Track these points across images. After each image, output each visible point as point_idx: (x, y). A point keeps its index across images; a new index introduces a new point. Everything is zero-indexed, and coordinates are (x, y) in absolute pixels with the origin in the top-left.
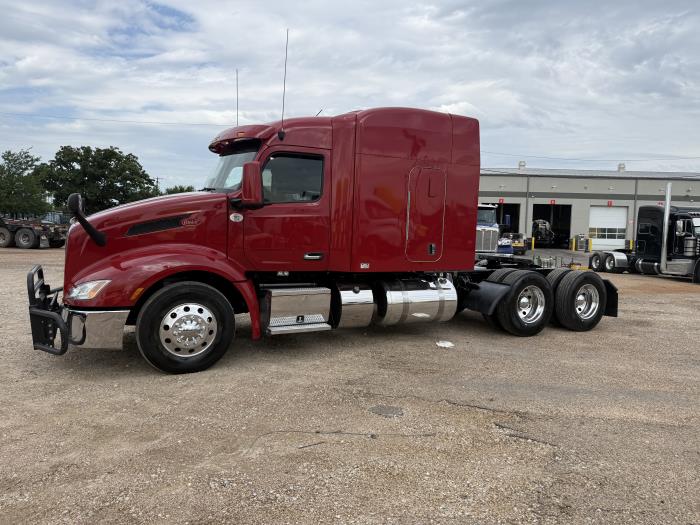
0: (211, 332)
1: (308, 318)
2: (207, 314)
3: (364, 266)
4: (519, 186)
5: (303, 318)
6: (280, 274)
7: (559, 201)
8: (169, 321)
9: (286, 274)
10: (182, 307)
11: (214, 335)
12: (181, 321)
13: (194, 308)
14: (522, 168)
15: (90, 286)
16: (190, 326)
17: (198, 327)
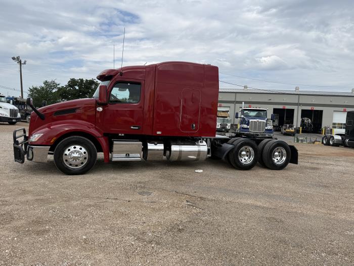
0: (85, 158)
1: (131, 155)
2: (84, 150)
3: (159, 133)
4: (294, 100)
5: (129, 155)
6: (120, 135)
7: (316, 108)
8: (67, 152)
9: (123, 135)
10: (73, 147)
11: (87, 160)
12: (72, 152)
13: (78, 147)
14: (297, 90)
15: (37, 136)
16: (76, 155)
17: (79, 156)
